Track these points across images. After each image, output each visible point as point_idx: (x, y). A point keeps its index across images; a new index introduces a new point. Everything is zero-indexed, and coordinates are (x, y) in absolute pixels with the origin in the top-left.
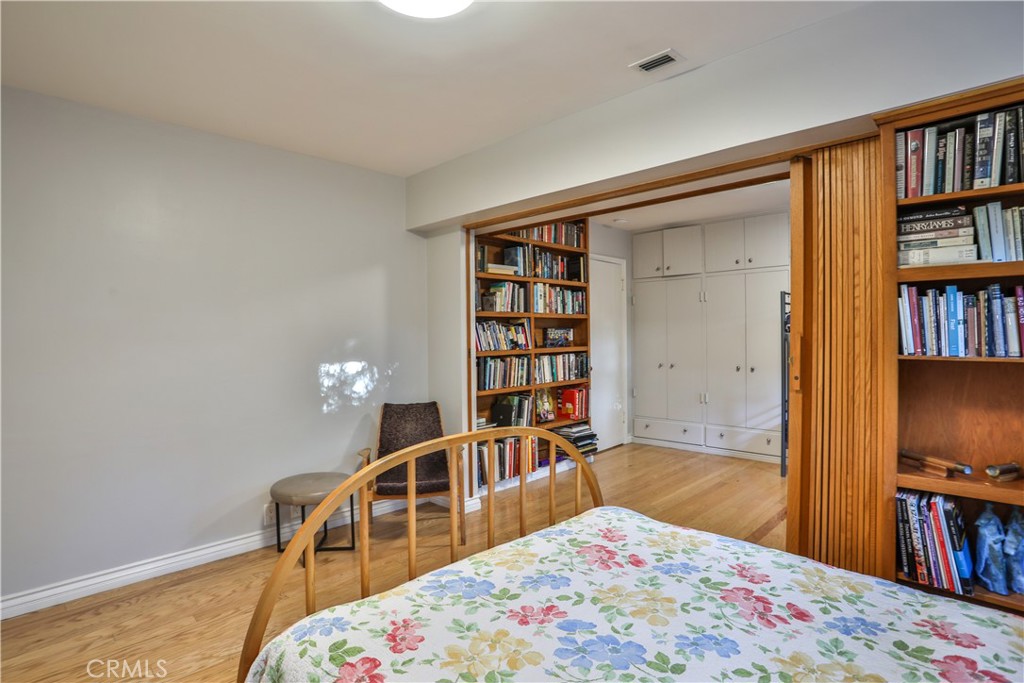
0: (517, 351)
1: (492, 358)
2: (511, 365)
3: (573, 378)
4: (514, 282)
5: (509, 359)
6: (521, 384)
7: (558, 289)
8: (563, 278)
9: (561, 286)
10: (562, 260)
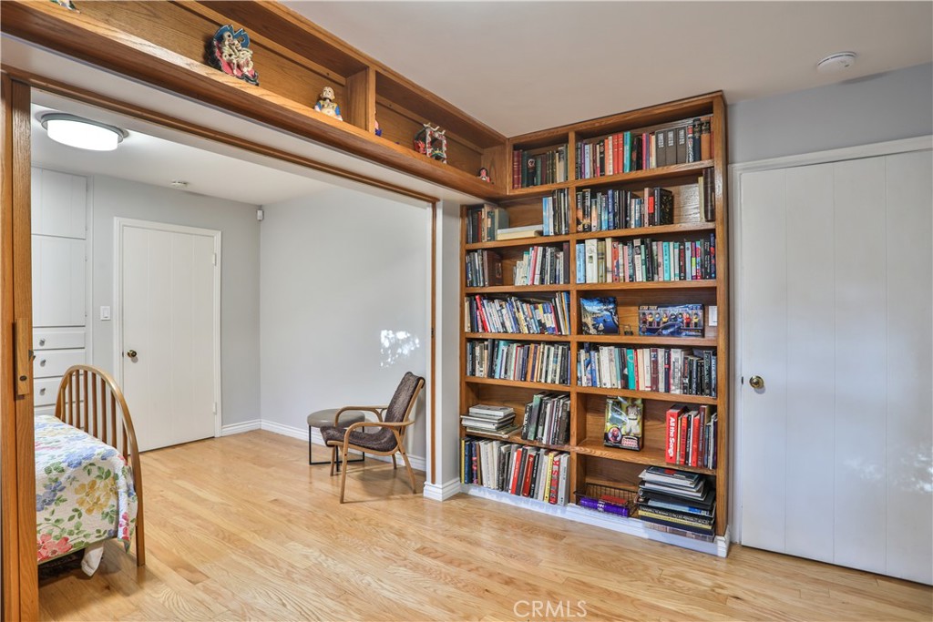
0: (545, 337)
1: (510, 342)
2: (535, 353)
3: (676, 391)
4: (544, 245)
5: (532, 346)
6: (553, 382)
7: (637, 242)
8: (652, 222)
9: (643, 237)
10: (651, 194)
